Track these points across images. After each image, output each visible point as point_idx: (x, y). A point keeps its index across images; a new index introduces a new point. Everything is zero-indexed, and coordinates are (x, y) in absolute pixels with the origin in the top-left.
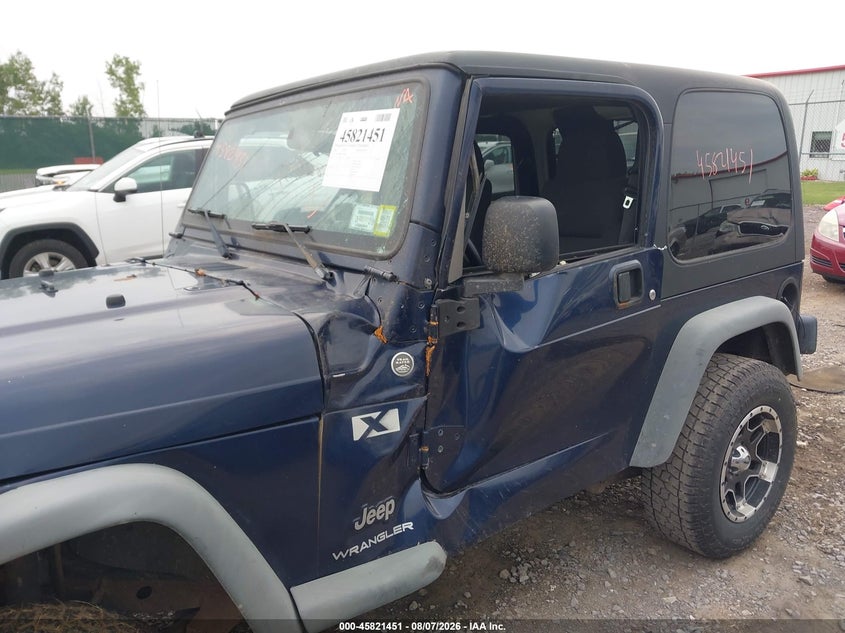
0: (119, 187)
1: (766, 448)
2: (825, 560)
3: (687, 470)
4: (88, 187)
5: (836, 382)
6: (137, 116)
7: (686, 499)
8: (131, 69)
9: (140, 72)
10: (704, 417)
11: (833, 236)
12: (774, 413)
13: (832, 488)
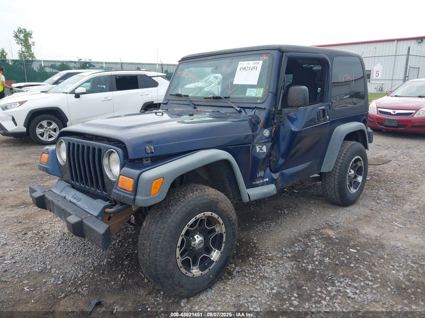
0: (77, 91)
1: (359, 171)
2: (378, 205)
3: (337, 174)
4: (63, 91)
5: (378, 162)
6: (30, 59)
7: (337, 183)
8: (27, 35)
9: (32, 36)
10: (342, 158)
11: (374, 111)
12: (361, 159)
13: (378, 190)
